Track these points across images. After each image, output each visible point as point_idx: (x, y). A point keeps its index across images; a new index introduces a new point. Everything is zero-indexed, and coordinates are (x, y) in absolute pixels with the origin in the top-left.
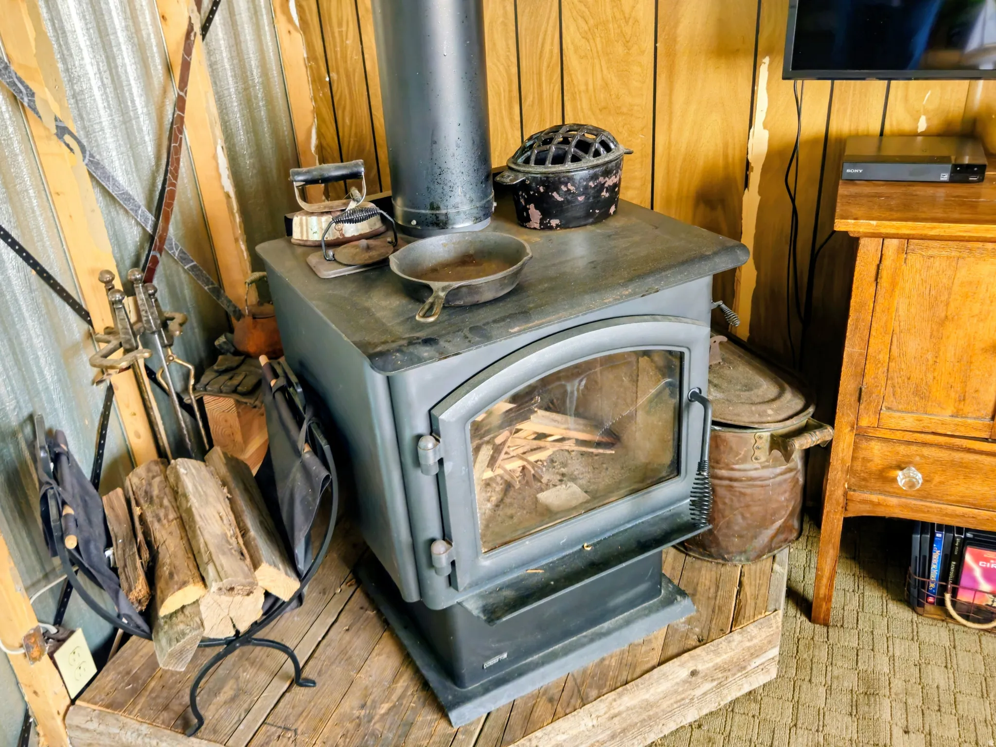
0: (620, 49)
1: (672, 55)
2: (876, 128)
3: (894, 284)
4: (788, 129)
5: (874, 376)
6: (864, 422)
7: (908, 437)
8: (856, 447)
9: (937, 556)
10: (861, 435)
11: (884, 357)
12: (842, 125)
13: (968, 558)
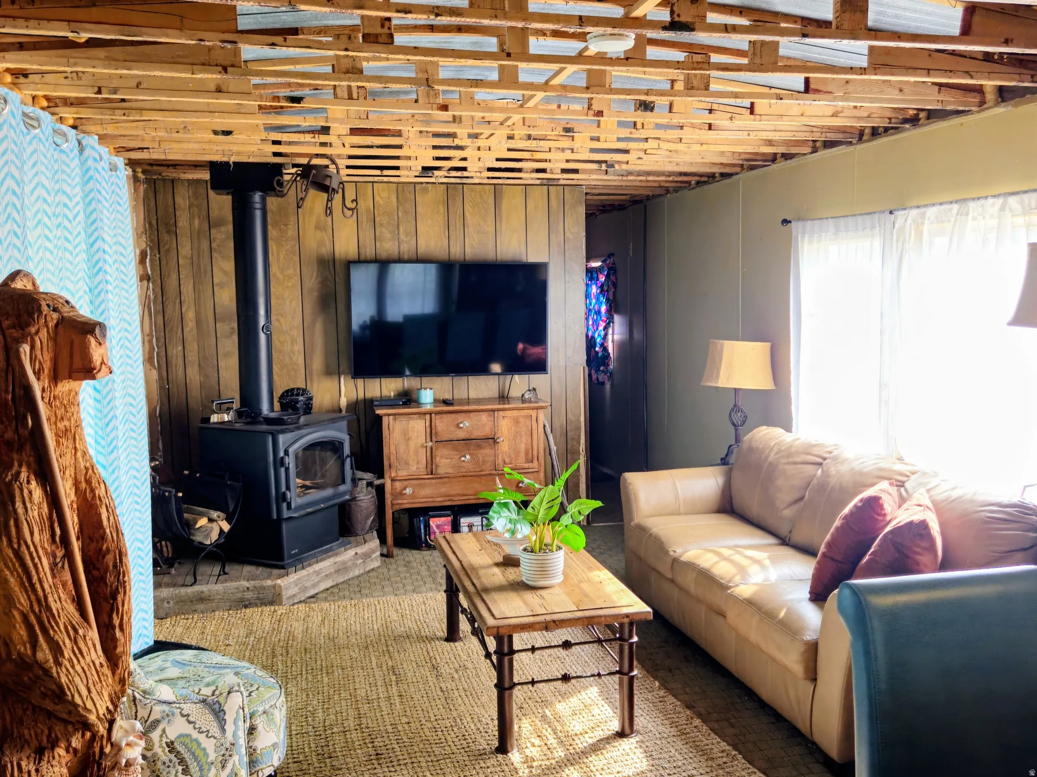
0: (293, 373)
1: (311, 374)
2: (379, 395)
3: (393, 429)
4: (353, 396)
5: (393, 458)
6: (393, 475)
7: (407, 478)
8: (392, 485)
9: (422, 526)
10: (393, 480)
11: (395, 452)
12: (369, 395)
13: (431, 523)
